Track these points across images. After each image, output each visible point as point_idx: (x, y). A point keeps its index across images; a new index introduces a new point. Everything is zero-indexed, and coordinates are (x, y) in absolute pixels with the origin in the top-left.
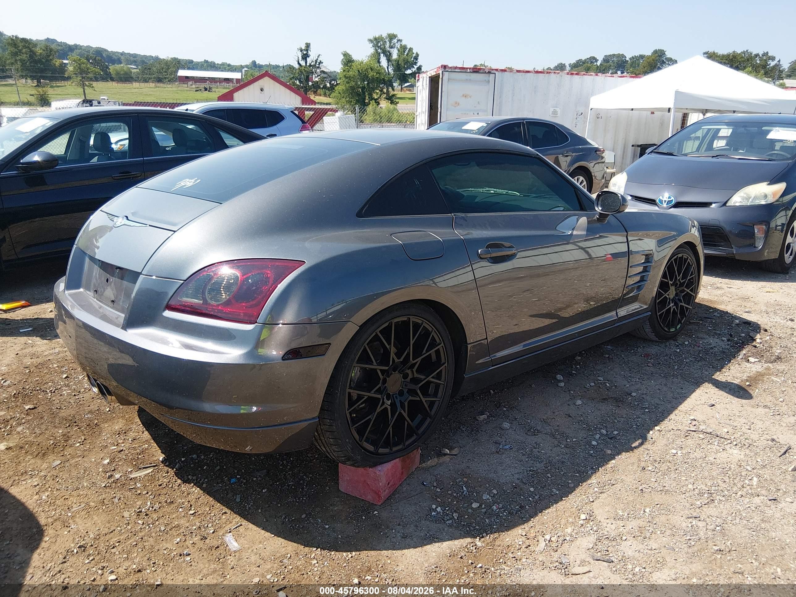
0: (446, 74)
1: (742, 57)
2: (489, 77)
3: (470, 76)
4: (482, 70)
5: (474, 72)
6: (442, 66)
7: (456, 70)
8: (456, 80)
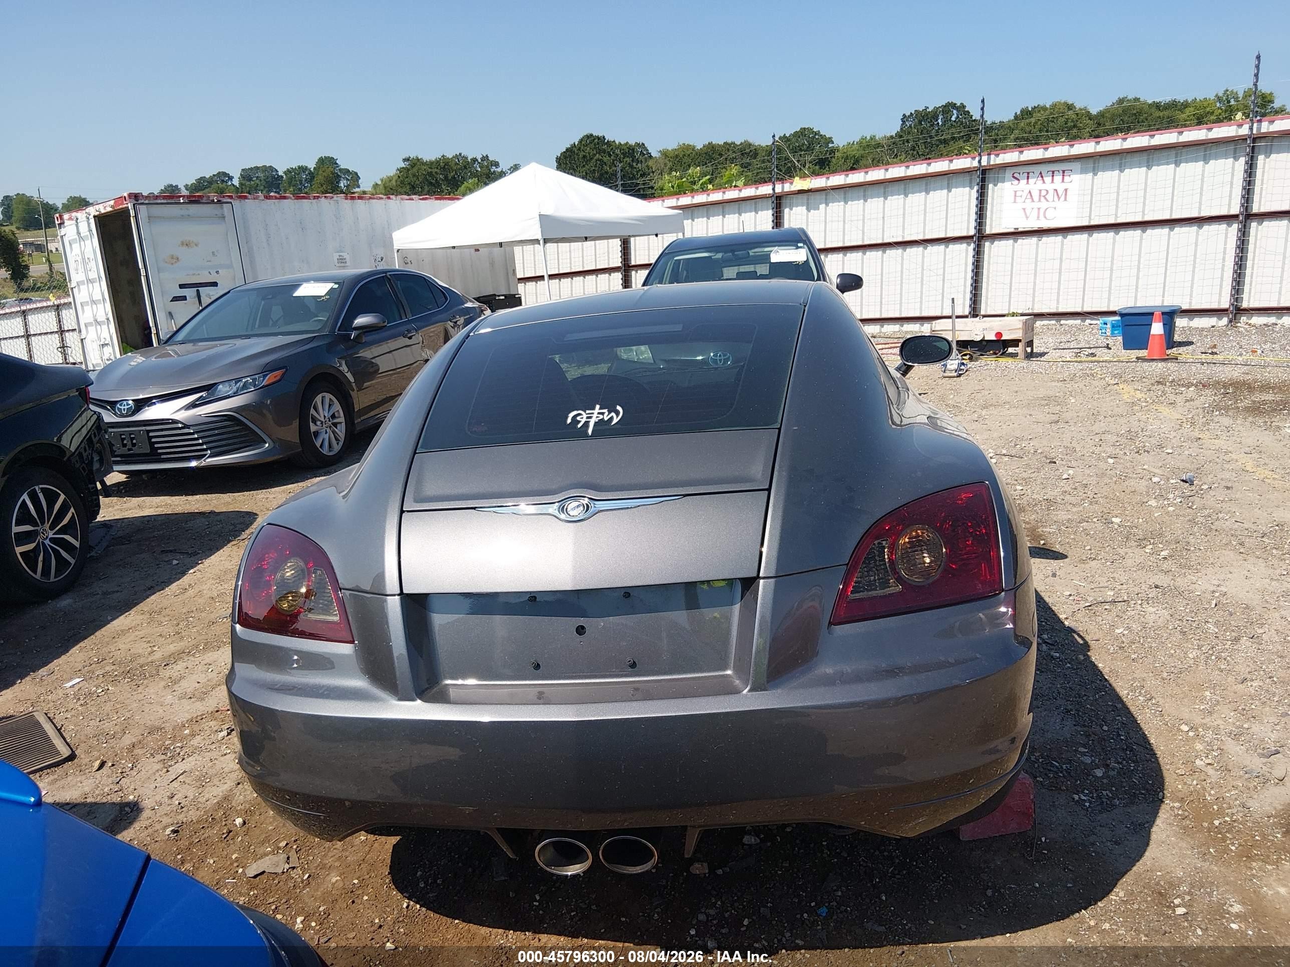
0: (143, 210)
1: (456, 164)
2: (222, 208)
3: (187, 209)
4: (205, 199)
5: (191, 202)
6: (130, 195)
7: (159, 201)
8: (164, 217)
